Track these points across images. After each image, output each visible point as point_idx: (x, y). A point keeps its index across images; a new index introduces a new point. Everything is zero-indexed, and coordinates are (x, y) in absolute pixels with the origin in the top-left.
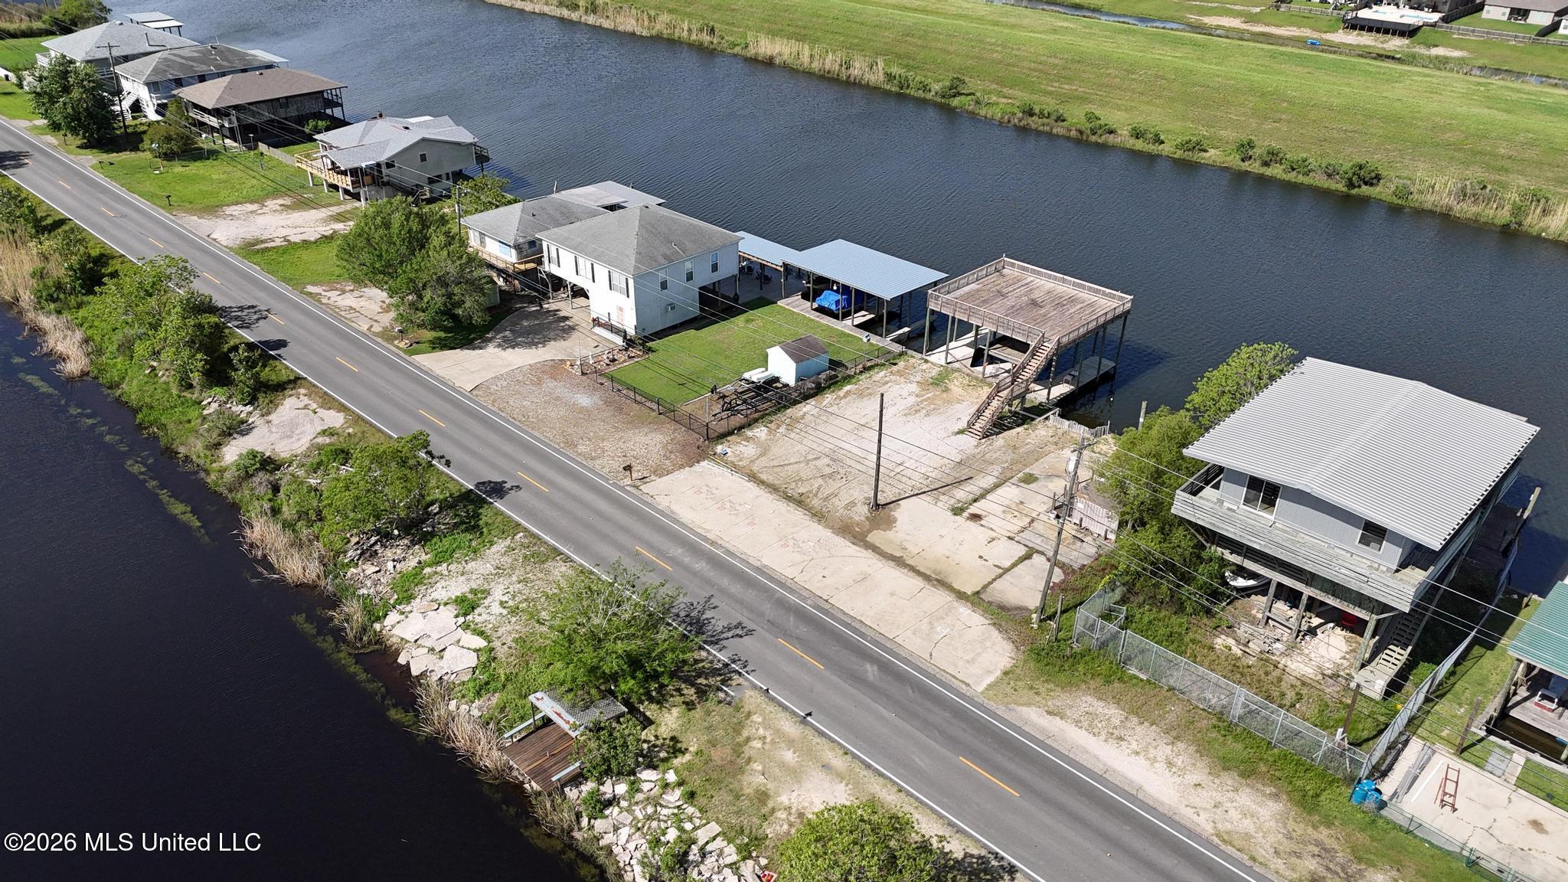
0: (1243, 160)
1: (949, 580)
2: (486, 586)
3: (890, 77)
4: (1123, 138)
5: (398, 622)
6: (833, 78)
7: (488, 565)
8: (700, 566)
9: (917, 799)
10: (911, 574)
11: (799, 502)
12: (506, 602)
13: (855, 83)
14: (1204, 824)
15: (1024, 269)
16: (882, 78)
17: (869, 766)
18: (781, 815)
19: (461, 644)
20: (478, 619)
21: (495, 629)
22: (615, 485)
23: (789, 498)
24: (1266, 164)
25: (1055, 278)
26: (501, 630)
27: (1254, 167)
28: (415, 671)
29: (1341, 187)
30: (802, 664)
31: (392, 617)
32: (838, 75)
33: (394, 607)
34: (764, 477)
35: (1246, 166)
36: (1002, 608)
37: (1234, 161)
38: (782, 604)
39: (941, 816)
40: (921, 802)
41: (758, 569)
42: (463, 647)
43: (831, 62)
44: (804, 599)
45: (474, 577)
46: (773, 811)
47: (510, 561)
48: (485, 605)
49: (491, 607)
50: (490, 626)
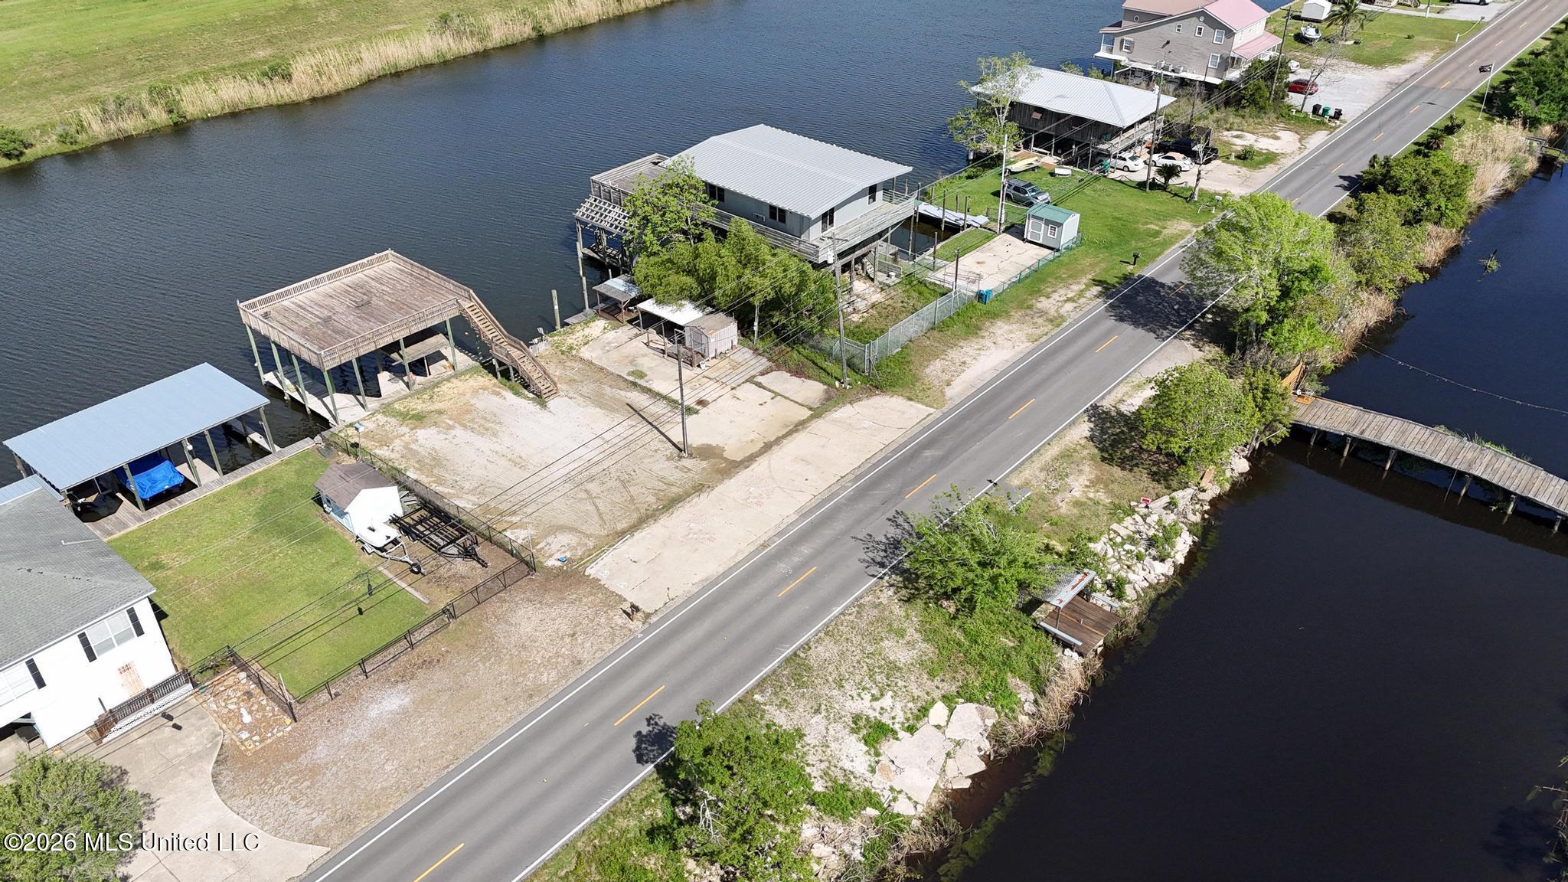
2: (849, 720)
5: (910, 799)
7: (812, 721)
8: (805, 550)
11: (672, 501)
12: (873, 695)
15: (267, 301)
19: (943, 724)
20: (901, 717)
21: (914, 700)
23: (666, 508)
26: (916, 693)
28: (981, 767)
31: (903, 807)
33: (885, 810)
36: (827, 399)
39: (1065, 428)
42: (948, 721)
45: (832, 733)
46: (1089, 499)
47: (804, 702)
48: (878, 715)
49: (882, 708)
50: (911, 705)
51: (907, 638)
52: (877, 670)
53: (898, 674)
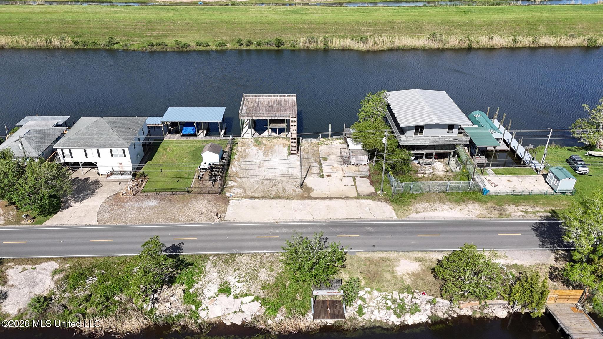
0: (240, 46)
1: (347, 196)
2: (223, 281)
3: (76, 43)
4: (194, 47)
5: (208, 313)
6: (45, 49)
7: (214, 274)
8: (284, 230)
9: (424, 251)
10: (337, 199)
11: (277, 197)
12: (239, 280)
13: (58, 49)
14: (474, 217)
15: (252, 97)
16: (72, 44)
17: (404, 251)
18: (404, 277)
19: (245, 303)
20: (238, 292)
21: (248, 290)
22: (215, 224)
23: (273, 198)
24: (248, 46)
25: (266, 96)
26: (251, 289)
27: (244, 47)
28: (239, 323)
29: (274, 47)
30: (353, 238)
31: (202, 314)
32: (47, 47)
33: (198, 310)
34: (256, 195)
35: (242, 47)
36: (368, 195)
37: (237, 46)
38: (322, 226)
39: (434, 251)
40: (426, 251)
41: (300, 222)
42: (247, 303)
43: (40, 41)
44: (326, 222)
45: (214, 281)
46: (402, 278)
47: (220, 268)
48: (233, 286)
49: (236, 285)
50: (245, 291)
51: (272, 273)
52: (250, 275)
53: (254, 280)
